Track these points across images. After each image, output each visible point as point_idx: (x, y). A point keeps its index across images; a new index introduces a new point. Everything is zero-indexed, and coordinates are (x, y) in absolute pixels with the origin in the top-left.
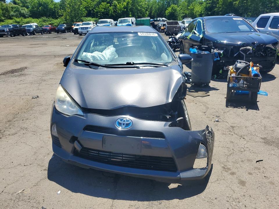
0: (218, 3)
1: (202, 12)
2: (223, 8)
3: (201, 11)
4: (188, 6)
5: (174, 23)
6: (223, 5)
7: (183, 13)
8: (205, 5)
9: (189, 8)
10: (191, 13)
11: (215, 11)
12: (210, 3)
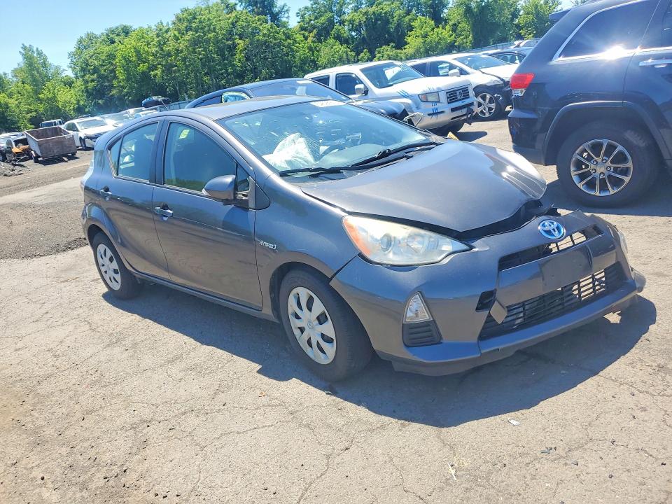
0: (115, 77)
1: (82, 103)
2: (131, 88)
3: (78, 101)
4: (37, 92)
5: (49, 133)
6: (128, 79)
7: (30, 111)
8: (81, 85)
9: (41, 96)
10: (51, 109)
11: (112, 96)
12: (93, 81)
